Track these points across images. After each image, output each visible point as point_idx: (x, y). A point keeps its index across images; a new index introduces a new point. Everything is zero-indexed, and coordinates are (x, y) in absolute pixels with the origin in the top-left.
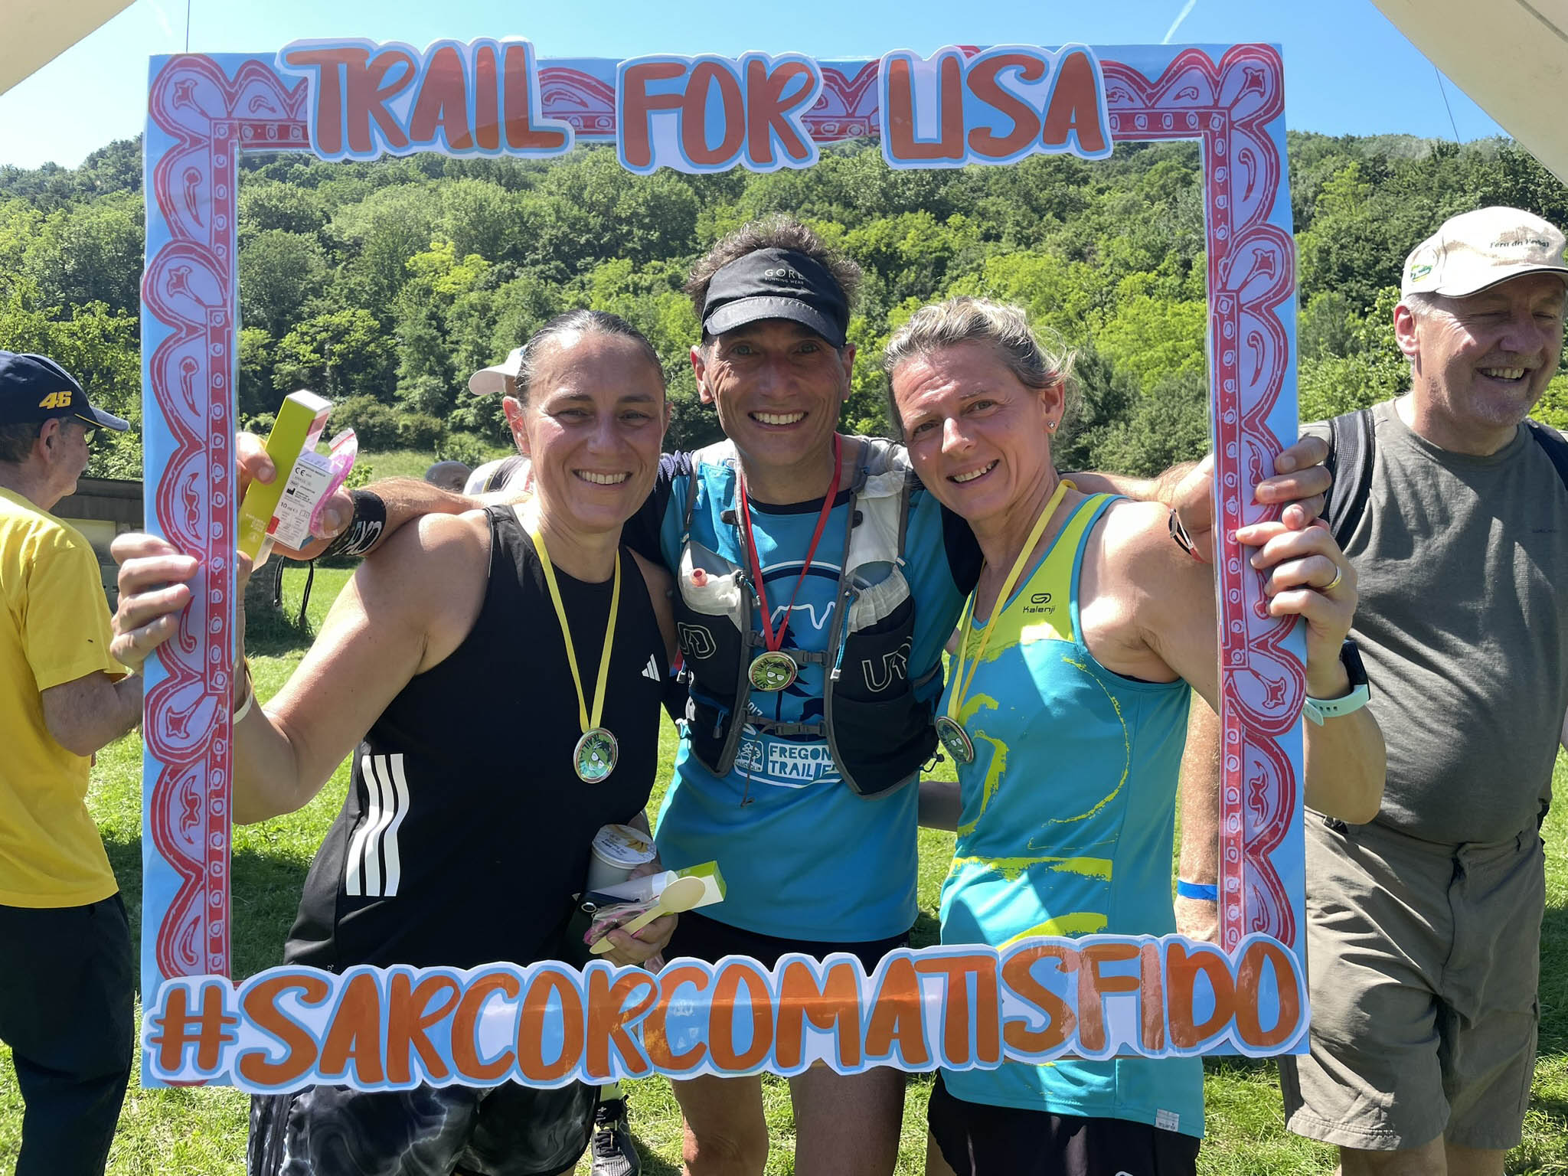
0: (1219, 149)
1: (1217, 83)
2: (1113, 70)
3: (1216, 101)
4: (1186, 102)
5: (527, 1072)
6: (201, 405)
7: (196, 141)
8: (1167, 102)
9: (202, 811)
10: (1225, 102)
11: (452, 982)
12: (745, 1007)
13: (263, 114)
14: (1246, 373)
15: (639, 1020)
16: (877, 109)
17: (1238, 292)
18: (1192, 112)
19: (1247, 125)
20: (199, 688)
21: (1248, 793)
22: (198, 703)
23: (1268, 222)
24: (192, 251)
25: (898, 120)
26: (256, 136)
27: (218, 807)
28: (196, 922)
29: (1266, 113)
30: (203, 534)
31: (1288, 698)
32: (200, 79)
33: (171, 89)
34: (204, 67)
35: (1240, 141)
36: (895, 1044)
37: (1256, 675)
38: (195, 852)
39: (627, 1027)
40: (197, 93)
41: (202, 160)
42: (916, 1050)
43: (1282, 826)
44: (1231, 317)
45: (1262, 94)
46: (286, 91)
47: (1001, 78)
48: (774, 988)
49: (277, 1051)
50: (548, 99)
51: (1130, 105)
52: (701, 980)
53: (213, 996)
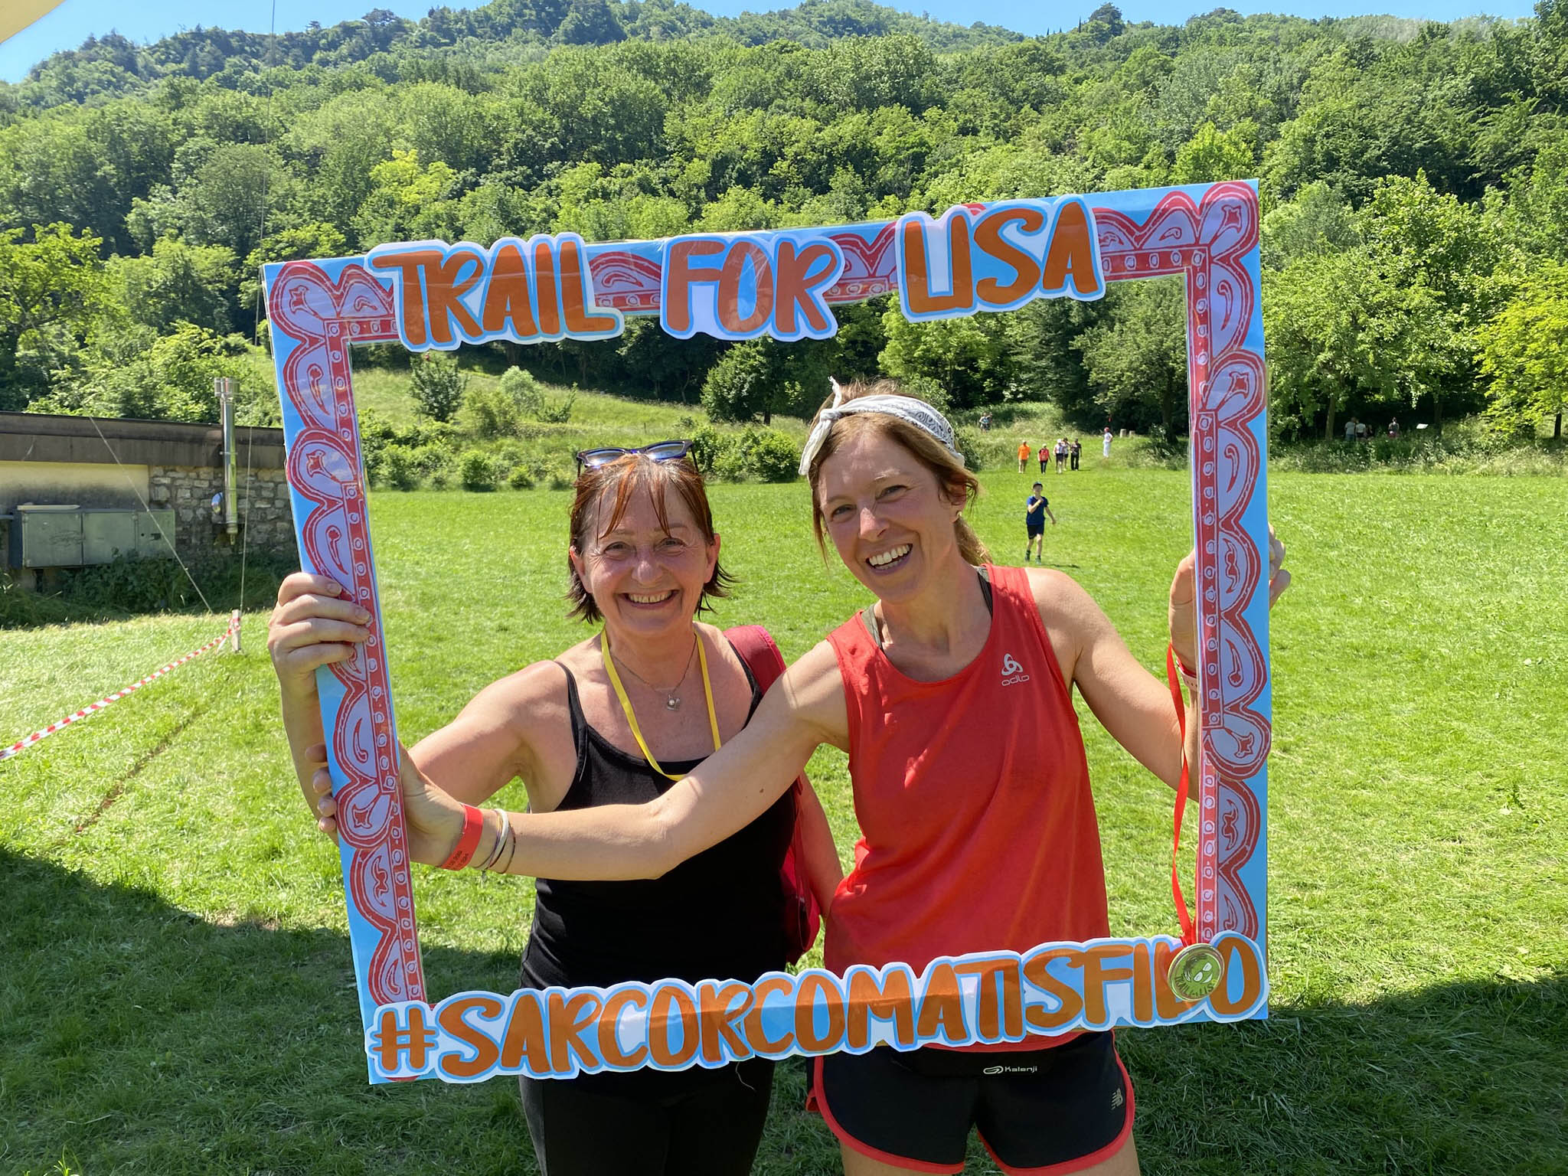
0: (1199, 283)
1: (1197, 222)
2: (1103, 217)
3: (1197, 240)
4: (1171, 241)
5: (658, 1059)
6: (348, 566)
7: (313, 341)
8: (1153, 243)
9: (389, 882)
10: (1205, 239)
11: (595, 998)
12: (821, 1006)
13: (367, 311)
14: (1223, 481)
15: (741, 1019)
16: (895, 268)
17: (1216, 411)
18: (1176, 250)
19: (1225, 260)
20: (374, 790)
21: (1221, 824)
22: (376, 800)
23: (1243, 347)
24: (323, 436)
25: (915, 279)
26: (361, 332)
27: (401, 878)
28: (395, 963)
29: (1242, 246)
30: (362, 668)
31: (1256, 749)
32: (310, 284)
33: (286, 298)
34: (311, 274)
35: (1219, 273)
36: (941, 1027)
37: (1230, 732)
38: (389, 913)
39: (733, 1024)
40: (309, 296)
41: (320, 357)
42: (957, 1029)
43: (1249, 849)
44: (1210, 433)
45: (1239, 230)
46: (384, 291)
47: (1005, 232)
48: (844, 990)
49: (469, 1053)
50: (608, 281)
51: (1122, 248)
52: (786, 987)
53: (415, 1015)
